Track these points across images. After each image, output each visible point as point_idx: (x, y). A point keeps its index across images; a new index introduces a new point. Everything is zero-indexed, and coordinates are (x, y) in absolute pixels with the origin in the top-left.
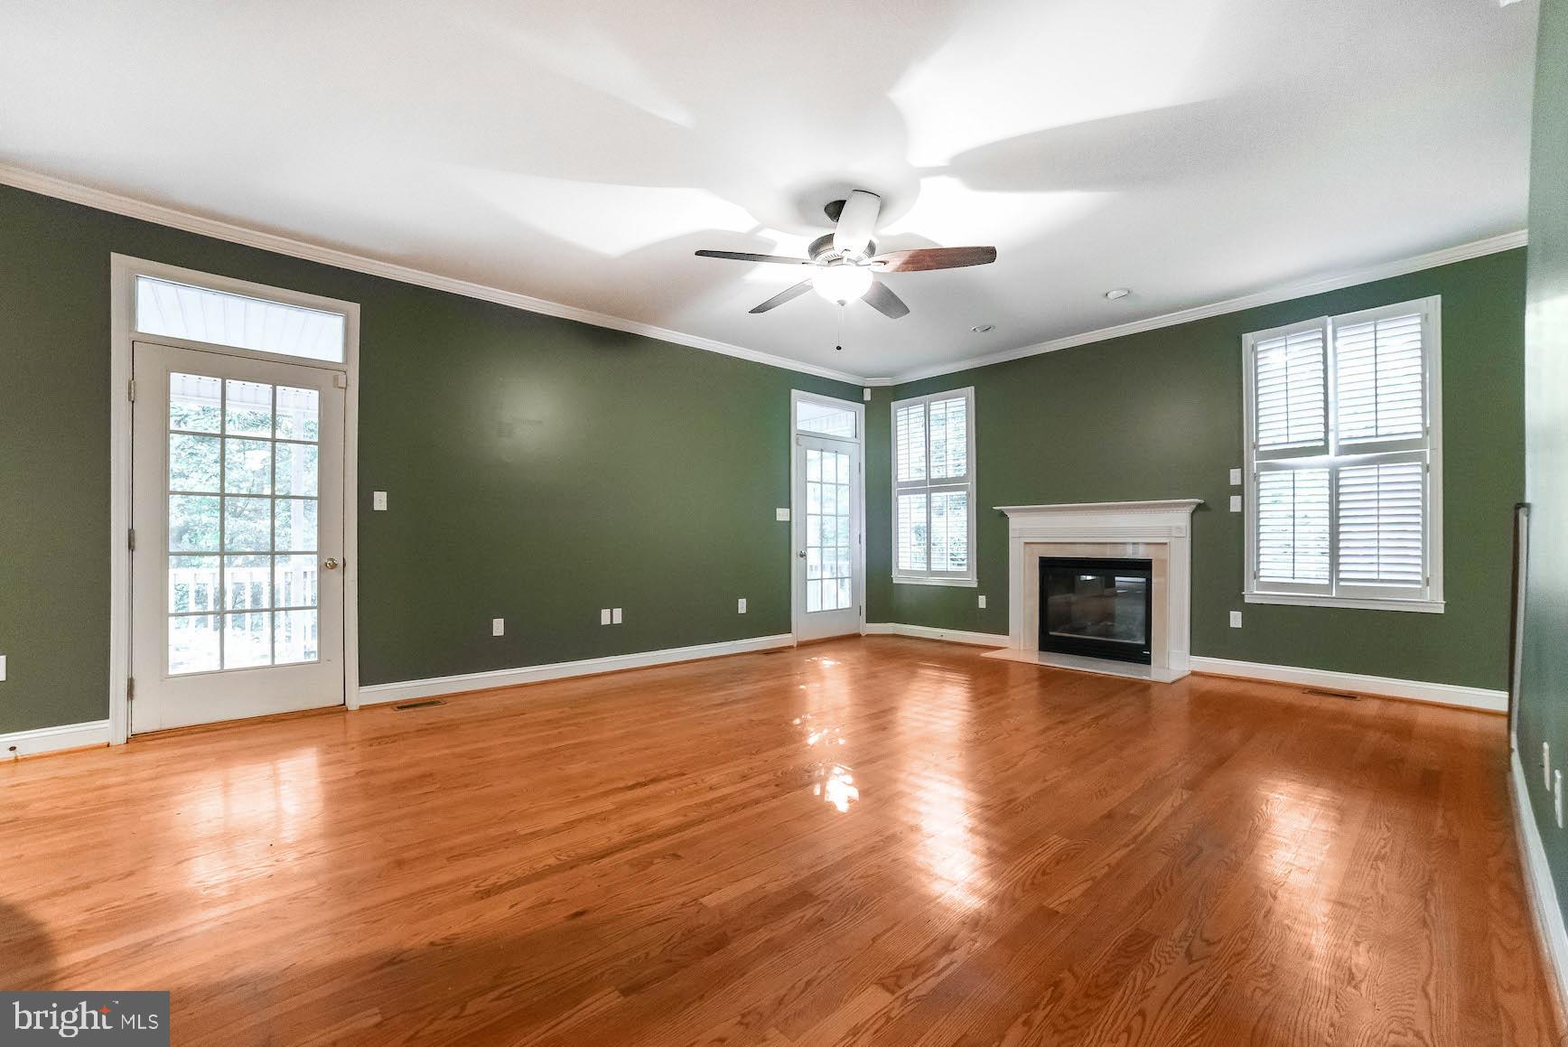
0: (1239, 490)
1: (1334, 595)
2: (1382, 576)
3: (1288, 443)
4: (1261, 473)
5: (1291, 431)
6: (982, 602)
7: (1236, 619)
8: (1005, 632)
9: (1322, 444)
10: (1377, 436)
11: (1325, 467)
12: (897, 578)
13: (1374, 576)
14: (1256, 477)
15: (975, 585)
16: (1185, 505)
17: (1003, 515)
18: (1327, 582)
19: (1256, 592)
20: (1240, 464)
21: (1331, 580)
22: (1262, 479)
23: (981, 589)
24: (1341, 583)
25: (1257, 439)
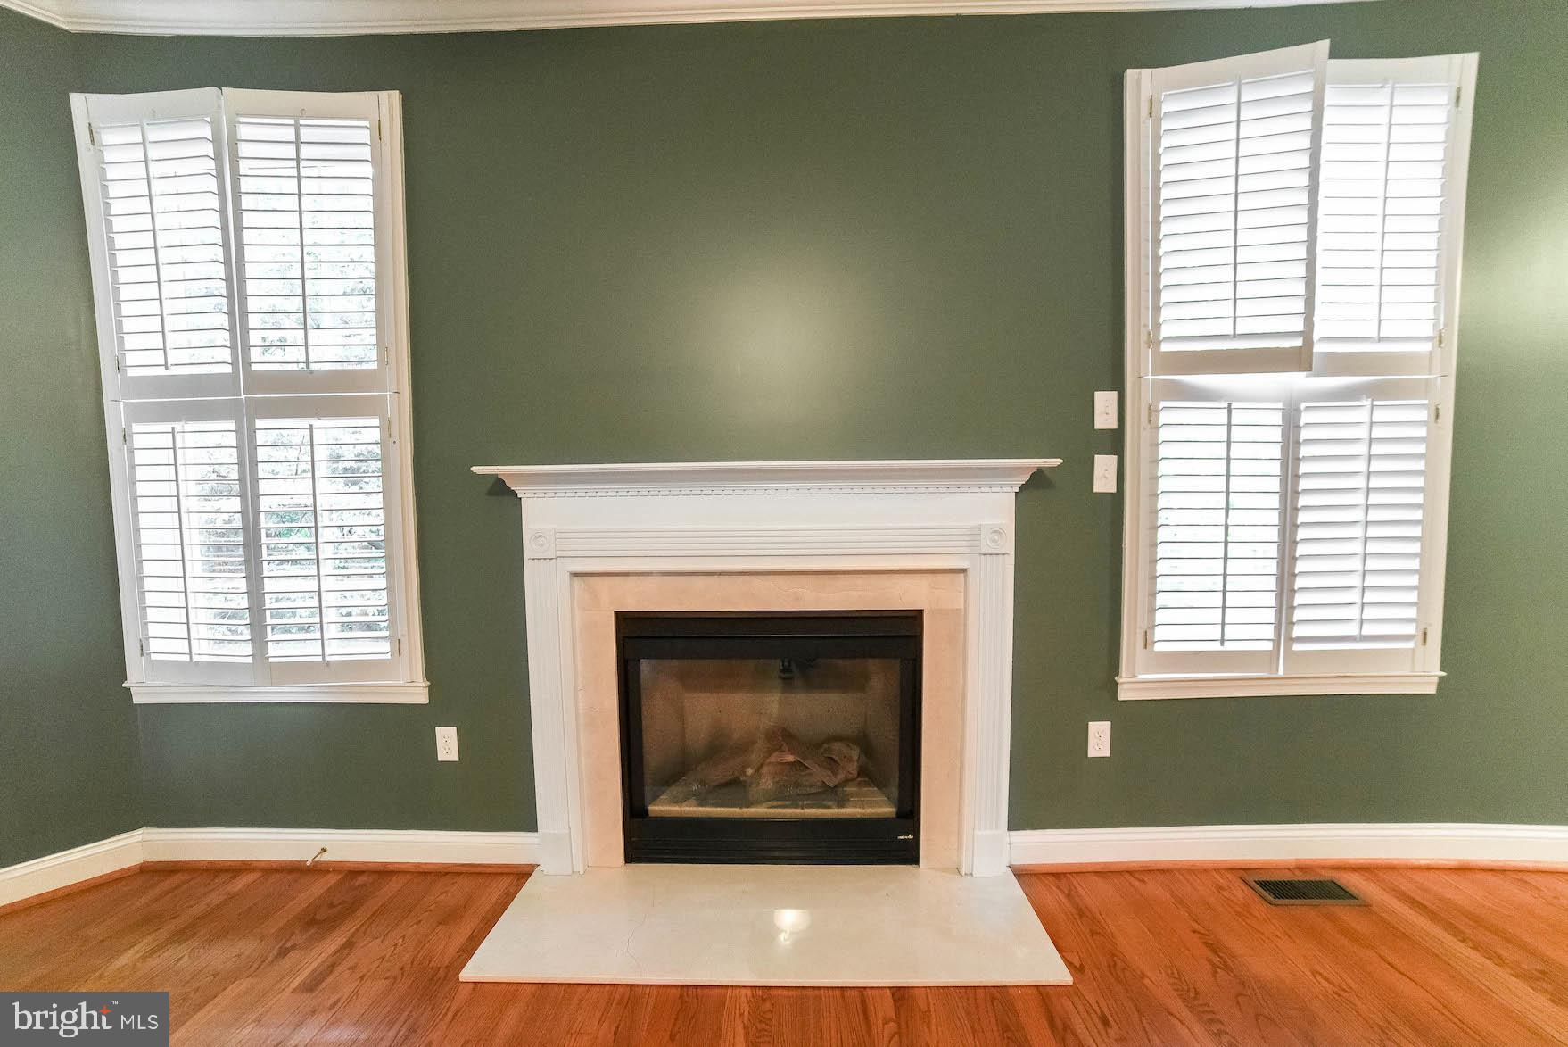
0: (1115, 442)
1: (1281, 672)
2: (1369, 630)
3: (1235, 336)
4: (1163, 404)
5: (1243, 308)
6: (447, 744)
7: (1100, 739)
8: (527, 822)
9: (1298, 342)
10: (1381, 339)
11: (1277, 400)
12: (144, 686)
13: (1352, 630)
14: (1153, 412)
15: (421, 698)
16: (1008, 473)
17: (500, 489)
18: (1268, 646)
19: (1142, 677)
20: (1117, 382)
21: (1277, 642)
22: (1164, 418)
23: (439, 709)
24: (1297, 647)
25: (1157, 326)
